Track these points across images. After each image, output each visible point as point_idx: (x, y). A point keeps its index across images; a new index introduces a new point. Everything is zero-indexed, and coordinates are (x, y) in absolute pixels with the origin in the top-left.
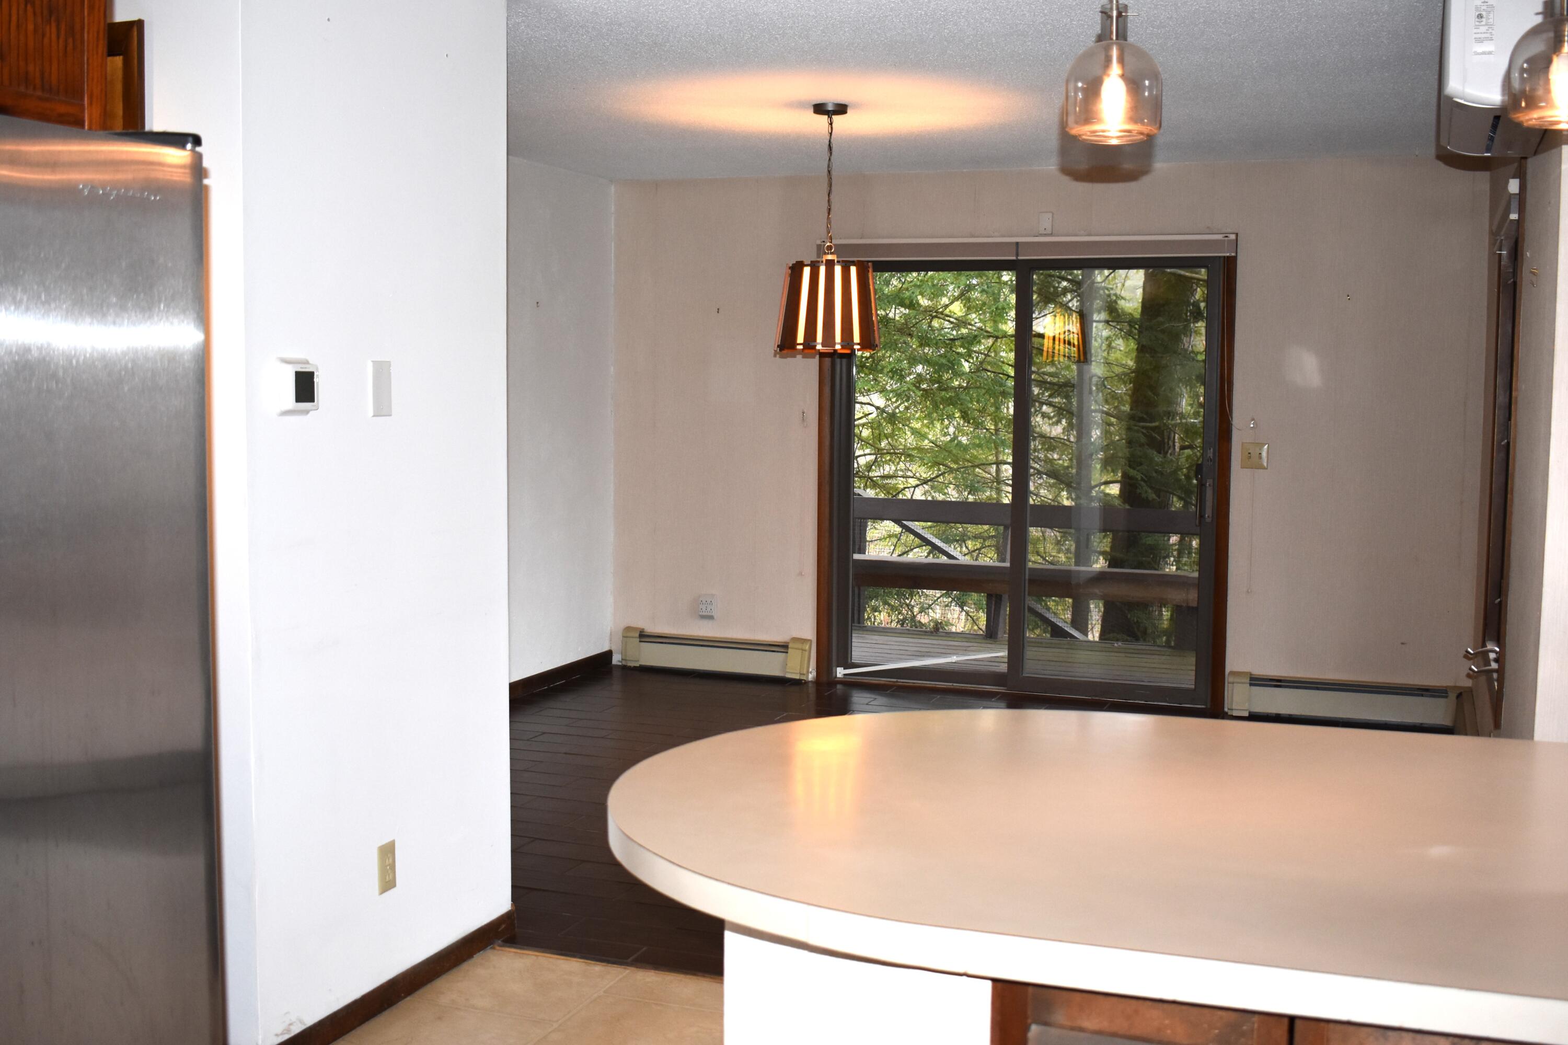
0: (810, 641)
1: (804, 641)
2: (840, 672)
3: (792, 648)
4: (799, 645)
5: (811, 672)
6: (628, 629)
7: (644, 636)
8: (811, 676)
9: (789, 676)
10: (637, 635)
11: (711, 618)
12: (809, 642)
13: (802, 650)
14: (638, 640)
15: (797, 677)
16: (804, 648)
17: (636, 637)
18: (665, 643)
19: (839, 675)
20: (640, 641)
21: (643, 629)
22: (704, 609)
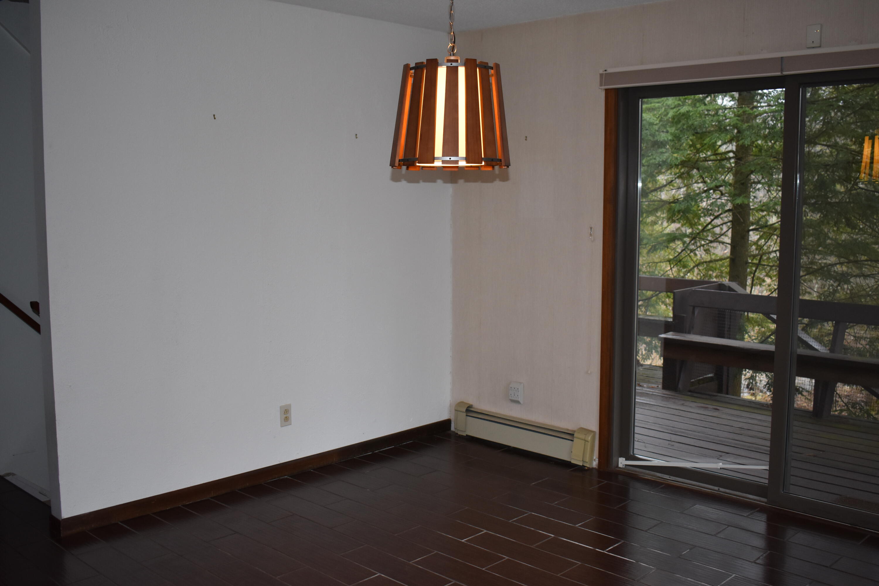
0: (594, 432)
1: (588, 431)
2: (622, 462)
3: (576, 438)
4: (582, 436)
5: (595, 460)
6: (461, 404)
7: (469, 410)
8: (595, 464)
9: (573, 462)
10: (464, 410)
11: (518, 402)
12: (592, 434)
13: (585, 441)
14: (465, 414)
15: (581, 464)
16: (586, 439)
17: (463, 412)
18: (487, 420)
19: (620, 465)
20: (467, 415)
21: (472, 405)
22: (513, 395)
